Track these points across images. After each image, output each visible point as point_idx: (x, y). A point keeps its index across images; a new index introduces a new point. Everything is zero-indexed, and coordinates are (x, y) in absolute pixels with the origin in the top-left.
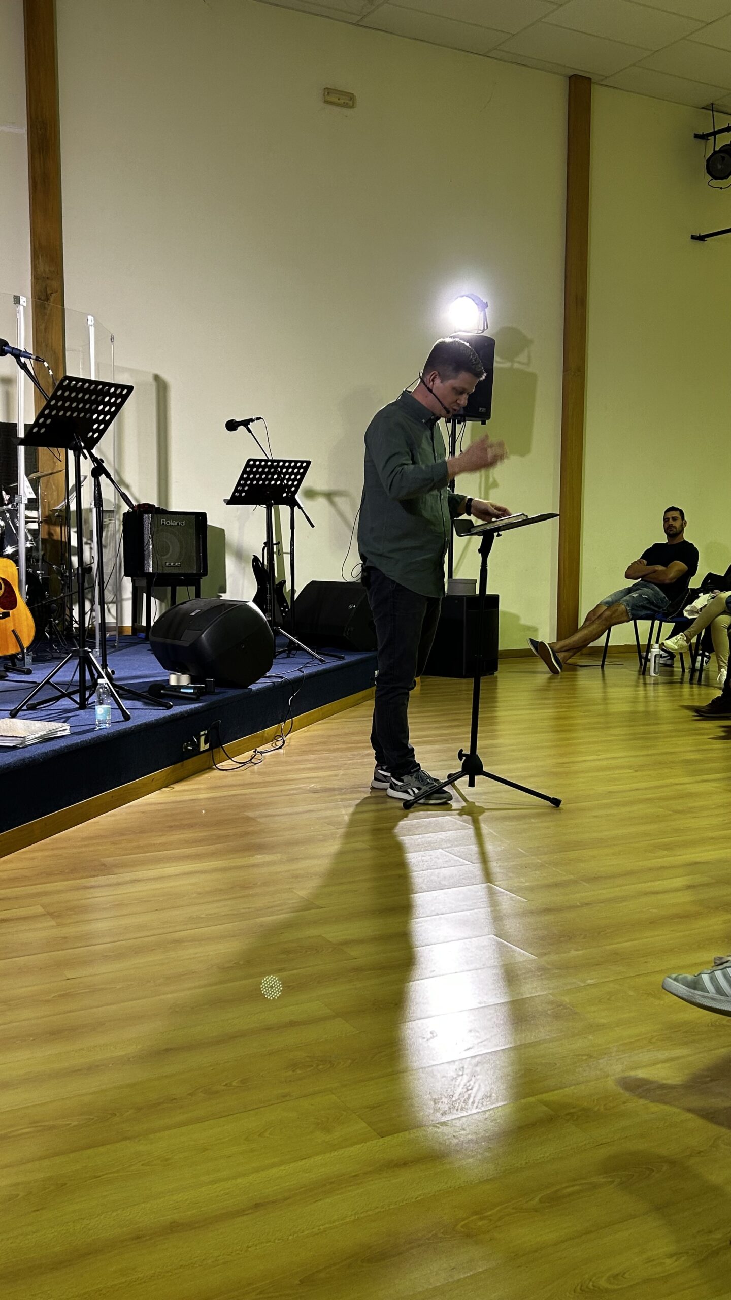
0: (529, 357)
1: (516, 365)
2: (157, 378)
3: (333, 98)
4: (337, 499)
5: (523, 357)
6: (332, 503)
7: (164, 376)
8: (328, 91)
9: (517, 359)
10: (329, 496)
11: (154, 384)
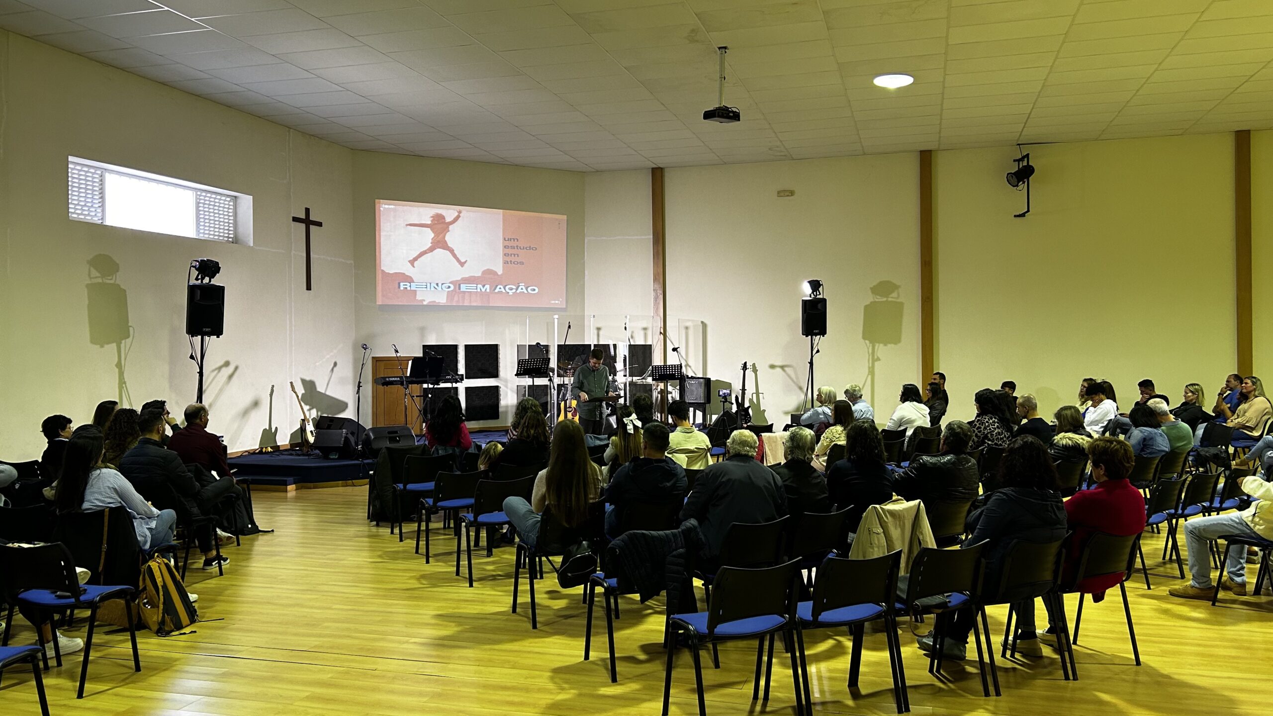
0: (898, 294)
1: (890, 299)
2: (702, 322)
3: (782, 194)
4: (786, 369)
5: (894, 295)
6: (784, 370)
7: (705, 321)
8: (779, 192)
9: (891, 296)
10: (782, 367)
11: (701, 325)
